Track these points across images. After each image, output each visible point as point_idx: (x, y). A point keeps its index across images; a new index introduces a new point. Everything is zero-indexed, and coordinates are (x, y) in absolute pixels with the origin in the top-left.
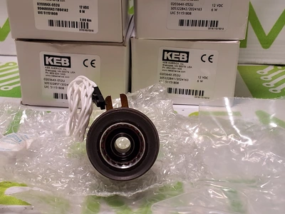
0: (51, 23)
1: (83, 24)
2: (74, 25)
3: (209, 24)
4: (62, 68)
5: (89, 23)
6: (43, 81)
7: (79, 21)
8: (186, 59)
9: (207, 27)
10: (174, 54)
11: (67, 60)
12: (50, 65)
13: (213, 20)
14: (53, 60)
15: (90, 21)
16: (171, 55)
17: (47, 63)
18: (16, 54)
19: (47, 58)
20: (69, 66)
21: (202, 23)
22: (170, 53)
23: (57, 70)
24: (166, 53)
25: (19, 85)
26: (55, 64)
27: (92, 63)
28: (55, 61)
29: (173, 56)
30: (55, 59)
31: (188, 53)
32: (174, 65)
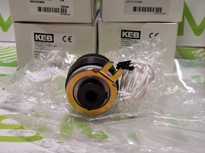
0: (40, 9)
1: (63, 10)
2: (56, 10)
3: (155, 10)
4: (47, 43)
5: (67, 9)
6: (33, 53)
7: (60, 7)
8: (138, 37)
9: (154, 13)
10: (129, 33)
11: (51, 37)
12: (38, 40)
13: (158, 7)
14: (40, 37)
15: (68, 7)
16: (127, 34)
17: (37, 39)
18: (14, 40)
19: (36, 35)
20: (53, 42)
21: (150, 10)
22: (127, 32)
23: (44, 44)
24: (123, 32)
25: (16, 59)
26: (42, 40)
27: (69, 39)
28: (42, 38)
29: (129, 34)
30: (42, 36)
31: (140, 32)
32: (129, 41)
